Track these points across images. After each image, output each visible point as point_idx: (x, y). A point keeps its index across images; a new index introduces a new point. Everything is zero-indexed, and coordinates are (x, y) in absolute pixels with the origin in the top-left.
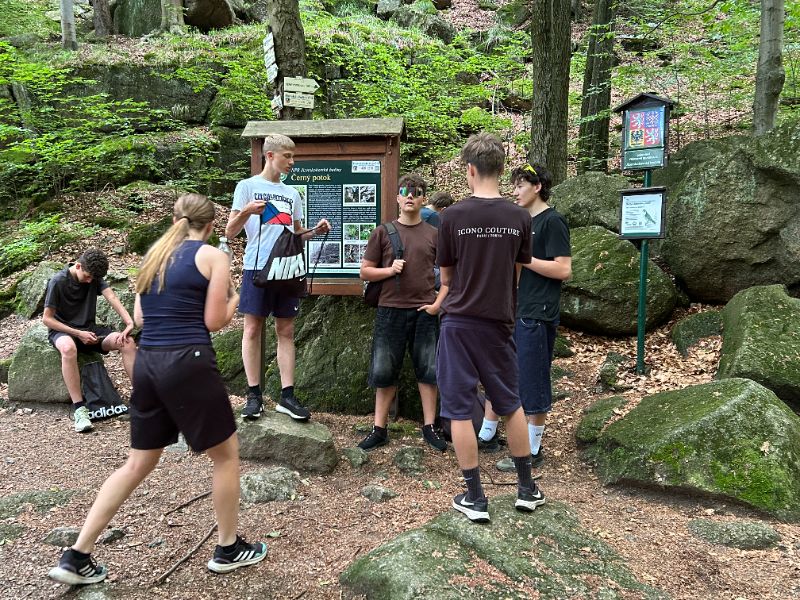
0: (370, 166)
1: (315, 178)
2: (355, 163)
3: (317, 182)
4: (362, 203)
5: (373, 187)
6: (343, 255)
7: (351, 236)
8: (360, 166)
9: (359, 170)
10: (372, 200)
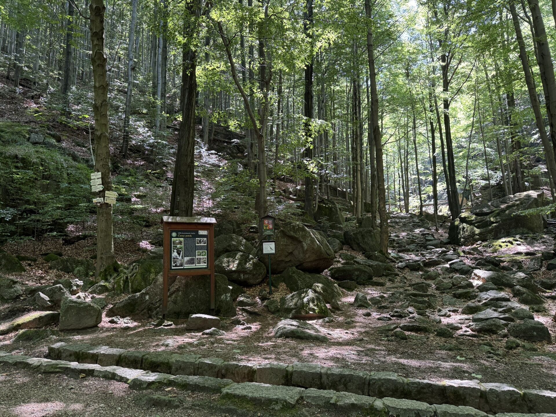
0: (205, 233)
1: (186, 236)
2: (199, 231)
3: (187, 237)
4: (202, 244)
5: (205, 239)
6: (196, 261)
7: (199, 255)
8: (201, 232)
9: (201, 234)
10: (205, 243)
